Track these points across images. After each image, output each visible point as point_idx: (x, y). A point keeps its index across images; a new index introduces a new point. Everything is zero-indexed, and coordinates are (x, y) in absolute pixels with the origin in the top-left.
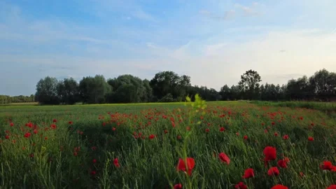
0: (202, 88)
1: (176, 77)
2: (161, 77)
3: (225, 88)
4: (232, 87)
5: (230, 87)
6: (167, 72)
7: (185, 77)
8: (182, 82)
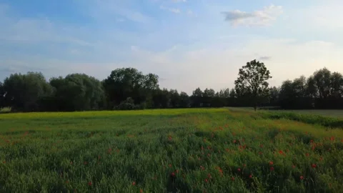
0: (172, 91)
1: (140, 76)
2: (119, 75)
3: (198, 91)
4: (205, 91)
5: (203, 91)
6: (128, 69)
7: (151, 75)
8: (148, 83)
